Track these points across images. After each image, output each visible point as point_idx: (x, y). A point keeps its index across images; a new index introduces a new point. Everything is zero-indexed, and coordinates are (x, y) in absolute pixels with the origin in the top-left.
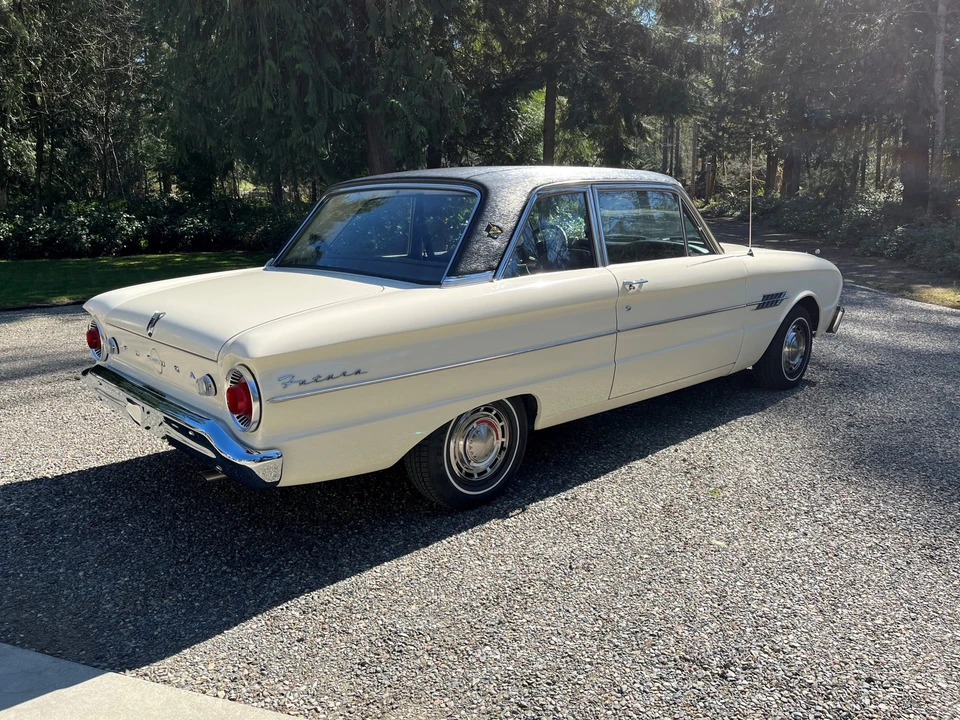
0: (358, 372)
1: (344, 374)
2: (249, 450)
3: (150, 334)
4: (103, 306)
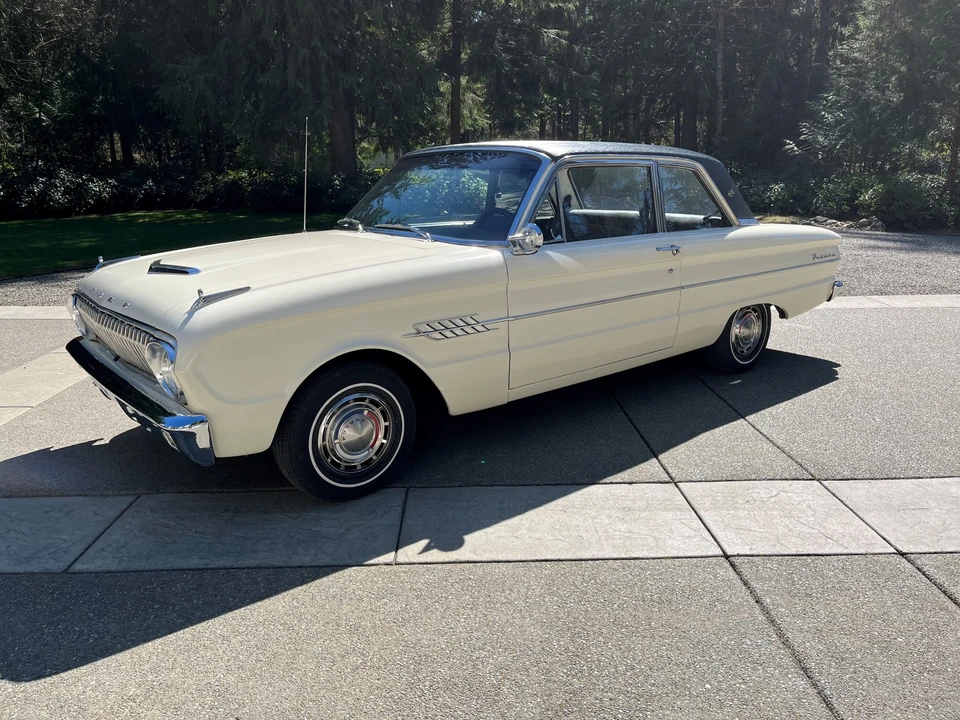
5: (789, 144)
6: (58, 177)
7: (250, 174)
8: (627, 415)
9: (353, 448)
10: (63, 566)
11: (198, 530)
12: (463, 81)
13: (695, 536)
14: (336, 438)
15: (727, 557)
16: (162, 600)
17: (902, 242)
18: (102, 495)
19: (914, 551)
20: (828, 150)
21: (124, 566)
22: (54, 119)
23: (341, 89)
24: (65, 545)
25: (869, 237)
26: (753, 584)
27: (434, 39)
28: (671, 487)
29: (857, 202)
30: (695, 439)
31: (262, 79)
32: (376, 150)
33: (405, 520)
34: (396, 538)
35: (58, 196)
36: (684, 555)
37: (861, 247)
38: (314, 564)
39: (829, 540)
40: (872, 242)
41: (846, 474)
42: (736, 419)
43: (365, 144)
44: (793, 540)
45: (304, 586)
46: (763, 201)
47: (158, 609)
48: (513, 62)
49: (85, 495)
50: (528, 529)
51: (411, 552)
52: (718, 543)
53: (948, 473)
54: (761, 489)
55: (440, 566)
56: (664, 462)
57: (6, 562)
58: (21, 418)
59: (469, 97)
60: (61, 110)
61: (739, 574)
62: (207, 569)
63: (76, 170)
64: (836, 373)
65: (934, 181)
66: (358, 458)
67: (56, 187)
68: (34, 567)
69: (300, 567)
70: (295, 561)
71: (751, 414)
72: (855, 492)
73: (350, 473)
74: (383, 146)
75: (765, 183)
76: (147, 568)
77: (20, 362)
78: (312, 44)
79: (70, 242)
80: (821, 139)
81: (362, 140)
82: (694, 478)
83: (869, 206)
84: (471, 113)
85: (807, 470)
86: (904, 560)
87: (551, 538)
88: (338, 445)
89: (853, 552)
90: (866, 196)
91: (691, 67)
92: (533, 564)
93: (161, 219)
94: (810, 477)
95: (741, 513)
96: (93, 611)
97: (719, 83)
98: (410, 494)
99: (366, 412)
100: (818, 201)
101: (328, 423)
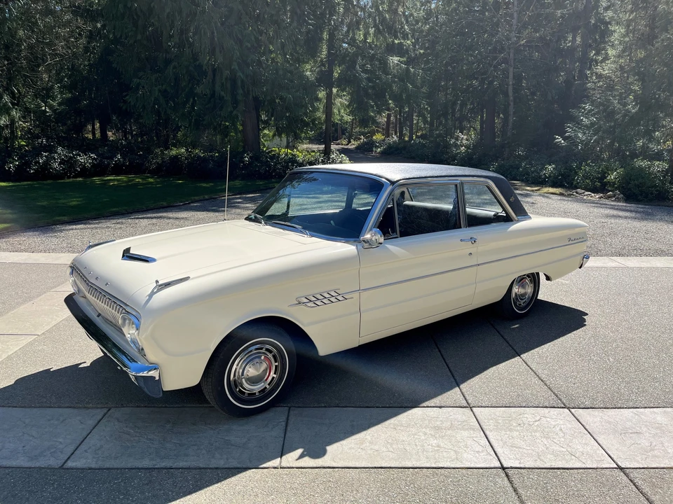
5: (558, 138)
6: (56, 153)
7: (187, 150)
8: (440, 351)
9: (253, 381)
10: (60, 463)
11: (149, 437)
12: (335, 90)
13: (483, 451)
14: (243, 374)
15: (503, 468)
16: (125, 492)
17: (636, 212)
18: (85, 407)
19: (629, 466)
20: (586, 144)
21: (100, 464)
22: (54, 111)
23: (251, 97)
24: (61, 446)
25: (613, 208)
26: (520, 491)
27: (315, 62)
28: (467, 411)
29: (605, 180)
30: (485, 372)
31: (198, 90)
32: (274, 135)
33: (288, 433)
34: (281, 447)
35: (56, 165)
36: (474, 466)
37: (608, 216)
38: (227, 466)
39: (573, 457)
40: (615, 212)
41: (588, 403)
42: (514, 357)
43: (266, 132)
44: (549, 456)
45: (219, 484)
46: (540, 177)
47: (122, 499)
48: (369, 80)
49: (74, 408)
50: (370, 443)
51: (291, 458)
52: (498, 457)
53: (656, 405)
54: (529, 414)
55: (310, 470)
56: (464, 390)
57: (23, 458)
58: (31, 344)
59: (338, 101)
60: (60, 104)
61: (511, 482)
62: (155, 469)
63: (68, 147)
64: (585, 320)
65: (659, 166)
66: (257, 388)
67: (55, 159)
68: (41, 463)
69: (217, 468)
70: (213, 464)
71: (524, 353)
72: (592, 418)
73: (252, 398)
74: (279, 133)
75: (542, 164)
76: (115, 467)
77: (30, 299)
78: (233, 68)
79: (64, 201)
80: (580, 135)
81: (264, 128)
82: (484, 405)
83: (614, 183)
84: (339, 112)
85: (560, 400)
86: (622, 474)
87: (384, 449)
88: (243, 380)
89: (588, 467)
90: (612, 177)
91: (491, 83)
92: (373, 470)
93: (126, 182)
94: (563, 406)
95: (515, 434)
96: (80, 499)
97: (511, 93)
98: (291, 412)
99: (263, 357)
100: (578, 179)
101: (237, 365)
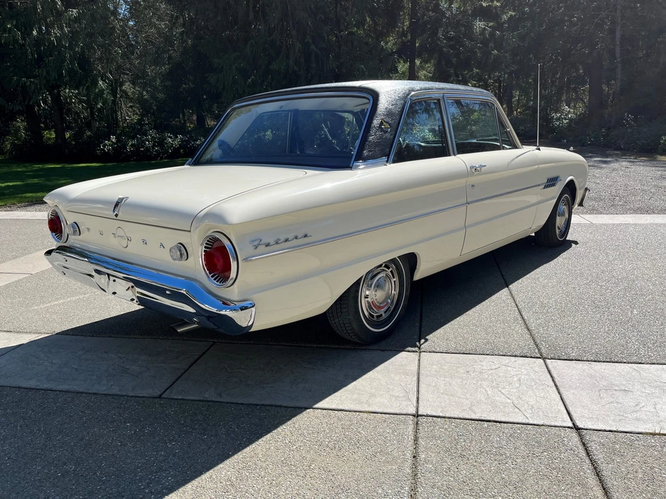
0: (306, 236)
1: (296, 238)
2: (226, 303)
3: (116, 215)
4: (63, 197)
6: (150, 135)
26: (422, 441)
27: (398, 34)
31: (272, 66)
39: (516, 410)
41: (573, 355)
44: (484, 406)
48: (452, 47)
54: (488, 362)
61: (416, 431)
67: (149, 142)
72: (570, 370)
78: (305, 41)
85: (539, 350)
86: (575, 434)
89: (531, 422)
94: (538, 356)
95: (456, 381)
